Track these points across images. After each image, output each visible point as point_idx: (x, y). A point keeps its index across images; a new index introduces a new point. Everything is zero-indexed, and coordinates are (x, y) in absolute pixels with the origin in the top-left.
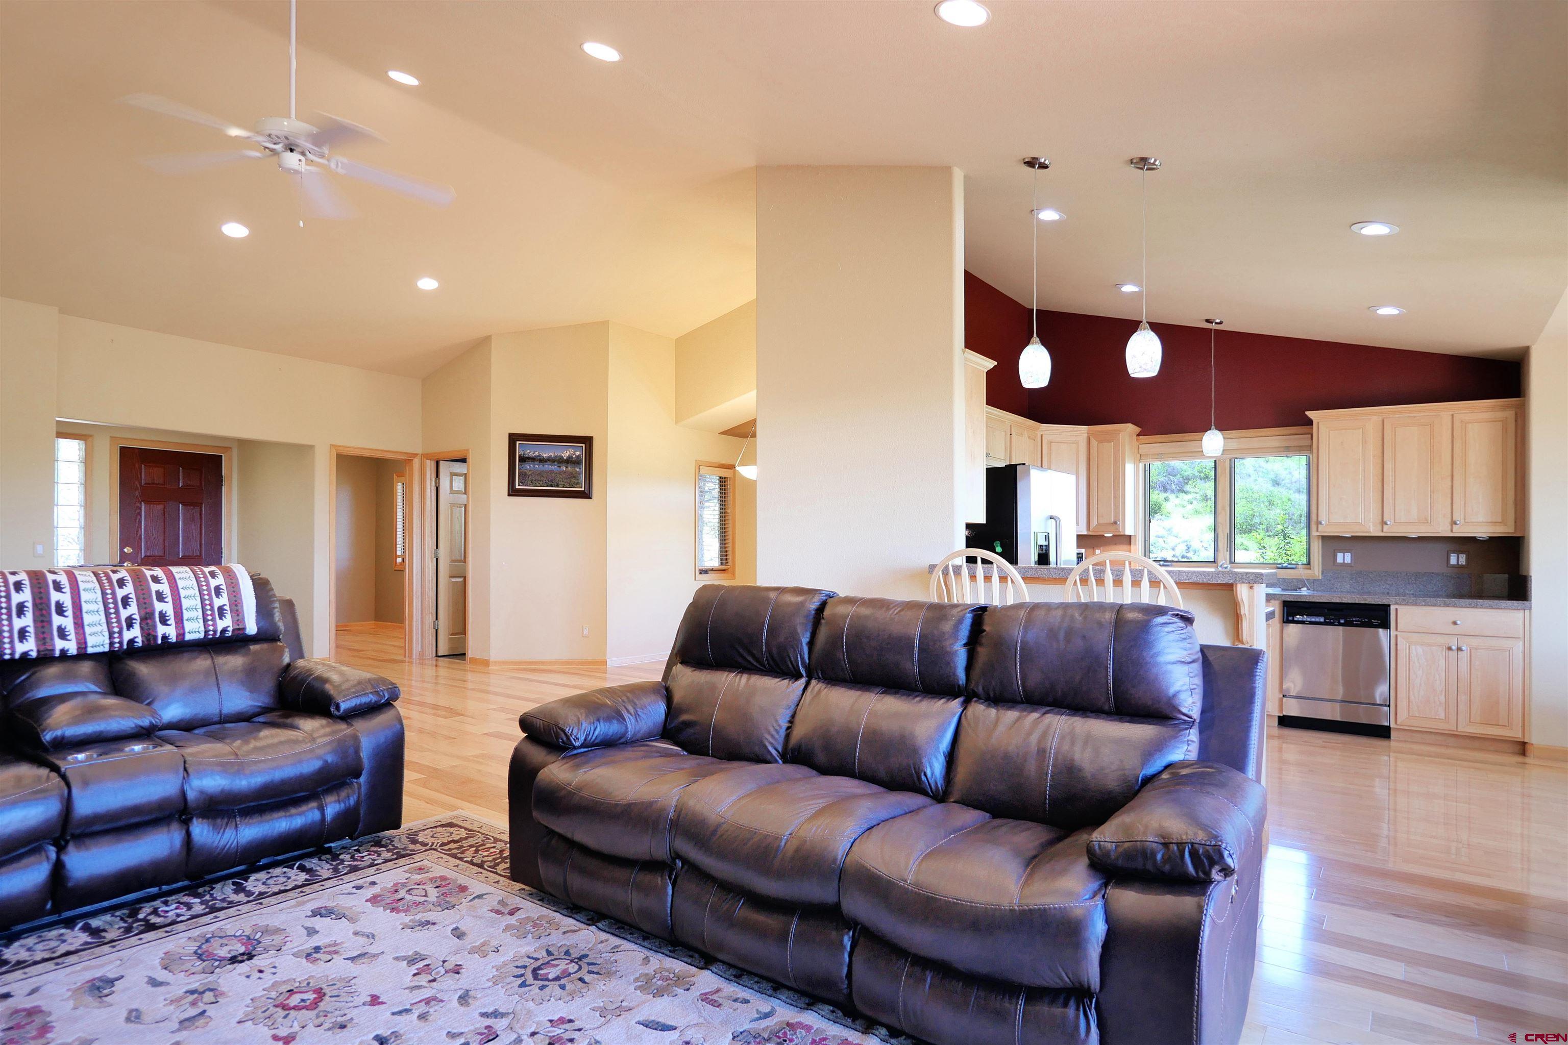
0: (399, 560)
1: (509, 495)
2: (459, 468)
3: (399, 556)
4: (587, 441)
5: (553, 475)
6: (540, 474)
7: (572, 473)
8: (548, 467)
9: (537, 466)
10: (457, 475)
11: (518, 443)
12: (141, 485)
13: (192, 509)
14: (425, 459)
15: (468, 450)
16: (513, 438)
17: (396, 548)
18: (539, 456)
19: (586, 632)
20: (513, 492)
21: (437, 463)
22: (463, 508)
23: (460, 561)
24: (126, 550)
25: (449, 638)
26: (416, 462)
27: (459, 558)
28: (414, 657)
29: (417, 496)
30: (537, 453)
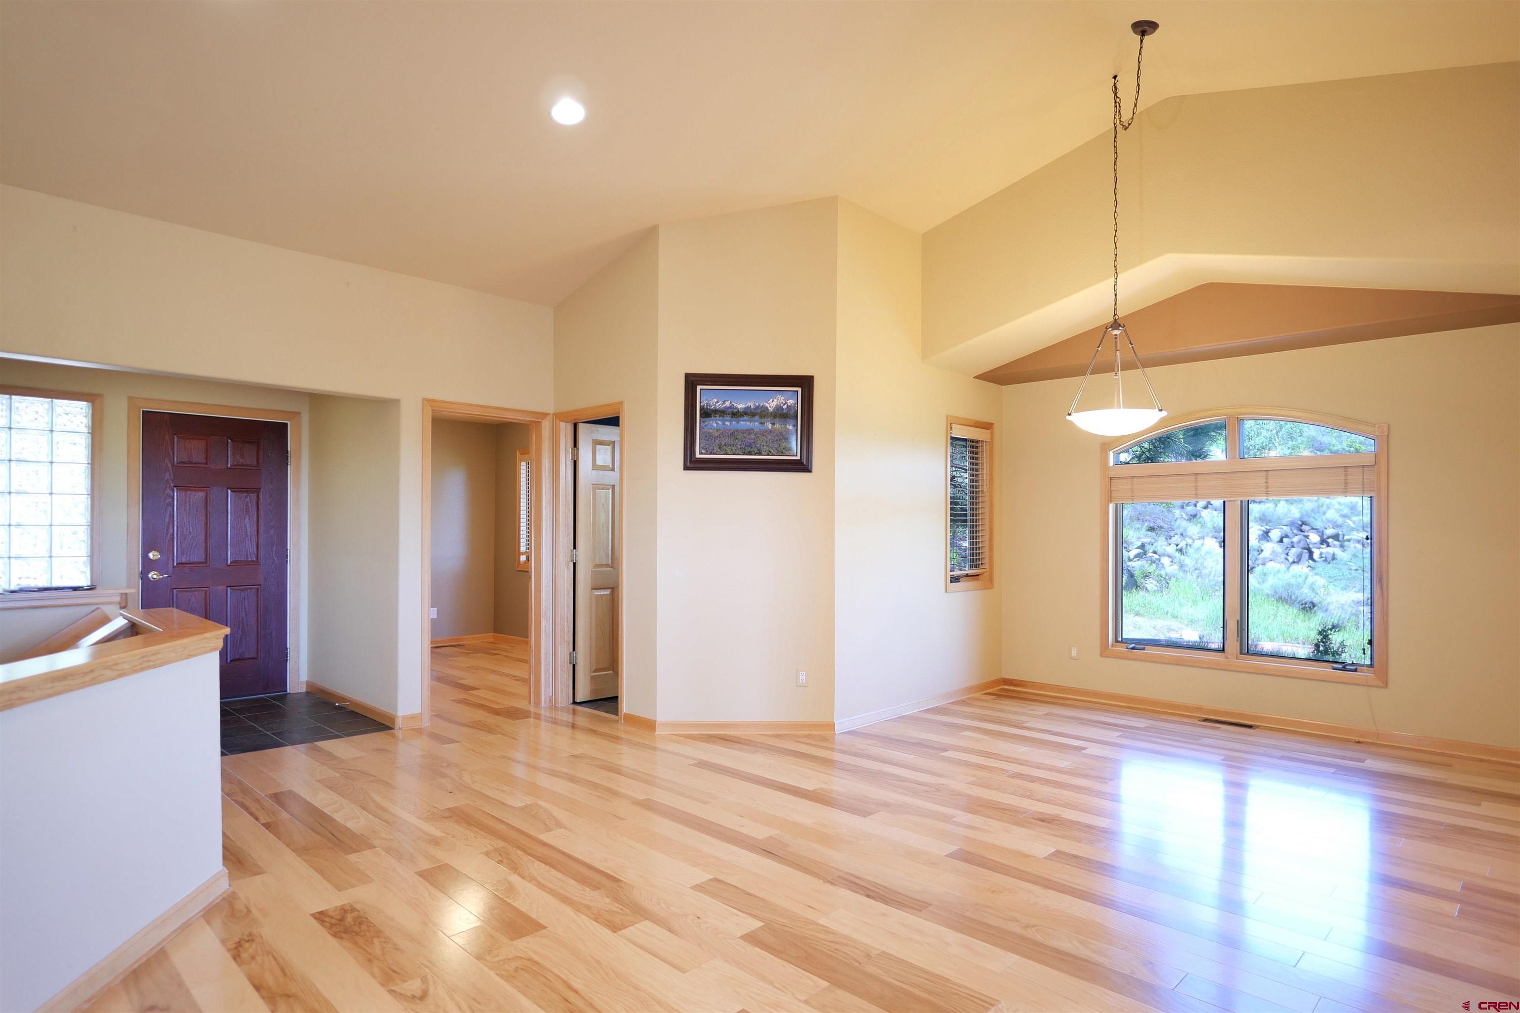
0: (523, 558)
1: (686, 468)
2: (606, 433)
3: (523, 554)
4: (805, 383)
5: (753, 436)
6: (733, 434)
7: (781, 434)
8: (744, 424)
9: (728, 423)
10: (602, 443)
11: (699, 388)
12: (173, 465)
13: (246, 497)
14: (558, 421)
15: (621, 403)
16: (692, 382)
17: (519, 543)
18: (732, 407)
19: (802, 678)
20: (692, 463)
21: (575, 426)
22: (610, 491)
23: (607, 566)
24: (151, 555)
25: (592, 676)
26: (546, 425)
27: (604, 562)
28: (543, 704)
29: (547, 474)
30: (727, 404)
